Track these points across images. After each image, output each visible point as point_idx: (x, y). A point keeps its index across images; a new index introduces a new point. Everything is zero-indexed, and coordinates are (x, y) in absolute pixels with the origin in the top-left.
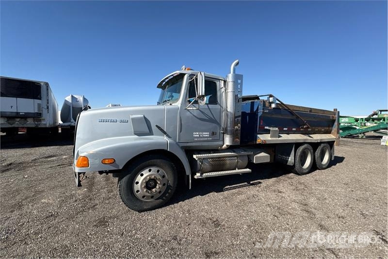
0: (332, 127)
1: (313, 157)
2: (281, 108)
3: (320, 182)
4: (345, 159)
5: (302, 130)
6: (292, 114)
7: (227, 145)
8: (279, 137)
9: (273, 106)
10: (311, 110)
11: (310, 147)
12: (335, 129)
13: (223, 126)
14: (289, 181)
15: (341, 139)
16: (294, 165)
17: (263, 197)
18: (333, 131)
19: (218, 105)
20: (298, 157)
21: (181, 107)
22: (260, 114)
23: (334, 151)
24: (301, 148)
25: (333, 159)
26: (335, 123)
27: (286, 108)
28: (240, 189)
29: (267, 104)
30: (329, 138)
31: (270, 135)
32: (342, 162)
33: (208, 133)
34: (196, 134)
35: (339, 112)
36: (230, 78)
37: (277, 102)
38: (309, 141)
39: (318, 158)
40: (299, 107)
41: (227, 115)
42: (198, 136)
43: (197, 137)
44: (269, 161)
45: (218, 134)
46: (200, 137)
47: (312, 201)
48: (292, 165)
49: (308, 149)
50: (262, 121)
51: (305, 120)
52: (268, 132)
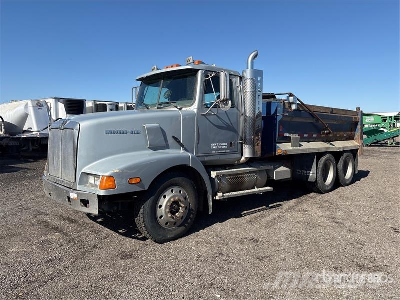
0: (355, 131)
1: (336, 170)
2: (301, 109)
3: (345, 198)
4: (370, 174)
5: (323, 136)
6: (313, 117)
7: (246, 158)
8: (300, 147)
9: (294, 107)
10: (332, 110)
11: (333, 158)
12: (358, 134)
13: (241, 134)
14: (313, 200)
15: (366, 148)
16: (317, 181)
17: (290, 217)
18: (356, 137)
19: (235, 109)
20: (320, 170)
21: (198, 112)
22: (279, 119)
23: (358, 163)
24: (323, 159)
25: (357, 173)
26: (358, 126)
27: (307, 110)
28: (262, 213)
29: (287, 106)
30: (352, 145)
31: (290, 144)
32: (367, 176)
33: (226, 144)
34: (214, 146)
35: (362, 112)
36: (248, 75)
37: (298, 102)
38: (331, 150)
39: (341, 171)
40: (320, 108)
41: (246, 120)
42: (216, 148)
43: (215, 150)
44: (290, 177)
45: (236, 144)
46: (218, 150)
47: (340, 214)
48: (314, 181)
49: (330, 160)
50: (281, 127)
51: (326, 124)
52: (288, 140)
